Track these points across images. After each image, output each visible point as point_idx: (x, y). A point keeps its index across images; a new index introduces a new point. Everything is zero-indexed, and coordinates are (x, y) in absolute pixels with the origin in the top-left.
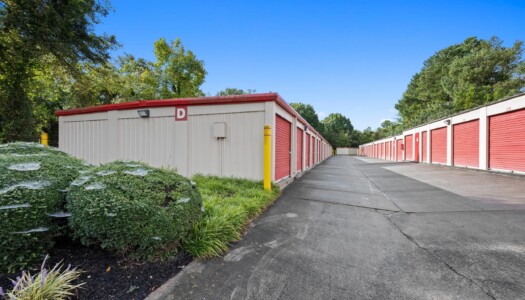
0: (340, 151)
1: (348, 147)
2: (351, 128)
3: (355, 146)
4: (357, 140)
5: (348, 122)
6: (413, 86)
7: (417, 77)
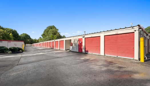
0: (27, 45)
1: (29, 44)
2: (30, 38)
3: (31, 43)
4: (32, 42)
5: (29, 36)
6: (44, 32)
7: (45, 30)
